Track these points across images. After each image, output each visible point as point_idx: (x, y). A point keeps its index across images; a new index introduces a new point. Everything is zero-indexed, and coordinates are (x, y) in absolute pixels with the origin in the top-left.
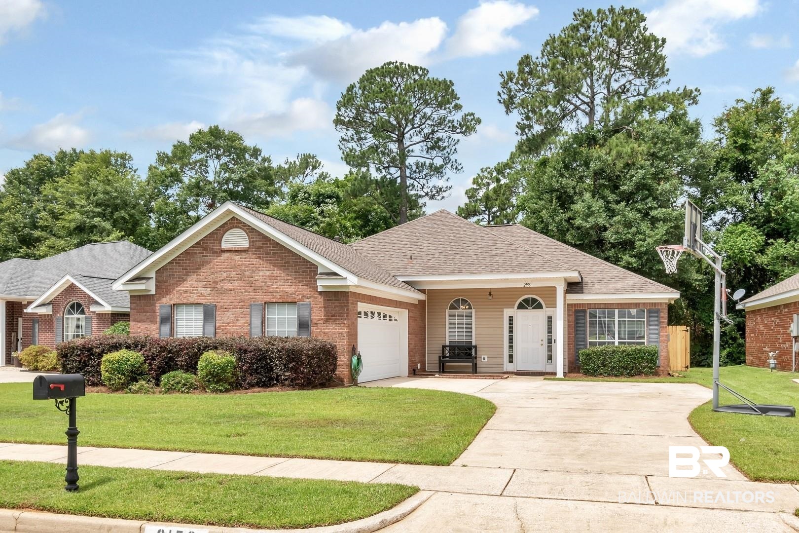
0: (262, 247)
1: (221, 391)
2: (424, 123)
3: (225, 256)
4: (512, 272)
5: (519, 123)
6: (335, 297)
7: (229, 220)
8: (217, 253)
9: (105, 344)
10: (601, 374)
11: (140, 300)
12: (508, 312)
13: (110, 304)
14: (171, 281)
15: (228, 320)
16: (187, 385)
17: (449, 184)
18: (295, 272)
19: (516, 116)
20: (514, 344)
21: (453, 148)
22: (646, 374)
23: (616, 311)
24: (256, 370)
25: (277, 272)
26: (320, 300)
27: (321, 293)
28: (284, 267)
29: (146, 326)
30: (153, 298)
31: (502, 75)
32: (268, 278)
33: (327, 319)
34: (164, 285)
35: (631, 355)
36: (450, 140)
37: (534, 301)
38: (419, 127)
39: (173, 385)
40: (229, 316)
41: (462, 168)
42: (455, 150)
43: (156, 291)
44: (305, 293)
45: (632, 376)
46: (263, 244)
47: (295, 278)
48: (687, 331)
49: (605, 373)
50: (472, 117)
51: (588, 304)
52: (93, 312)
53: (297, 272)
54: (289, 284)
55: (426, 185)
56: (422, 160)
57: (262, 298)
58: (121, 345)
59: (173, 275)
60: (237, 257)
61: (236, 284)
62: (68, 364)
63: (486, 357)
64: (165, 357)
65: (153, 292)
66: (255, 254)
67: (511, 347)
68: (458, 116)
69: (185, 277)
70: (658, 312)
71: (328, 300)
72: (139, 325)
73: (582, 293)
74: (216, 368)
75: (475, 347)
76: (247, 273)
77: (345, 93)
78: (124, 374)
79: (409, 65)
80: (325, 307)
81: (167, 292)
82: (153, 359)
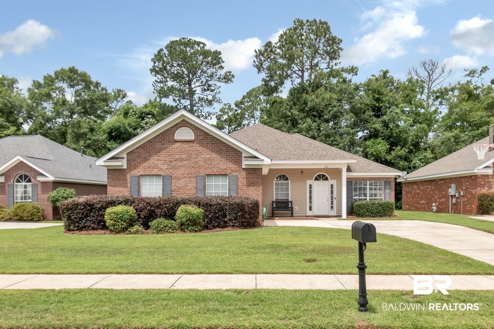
0: (204, 140)
1: (196, 231)
2: (202, 75)
3: (178, 145)
4: (320, 159)
5: (263, 79)
6: (253, 171)
7: (180, 122)
8: (171, 142)
9: (103, 202)
10: (366, 216)
11: (115, 172)
12: (309, 182)
13: (52, 175)
14: (138, 160)
15: (180, 186)
16: (171, 228)
18: (226, 156)
19: (264, 75)
20: (312, 200)
21: (218, 90)
22: (389, 216)
24: (217, 217)
25: (214, 155)
26: (244, 174)
27: (244, 169)
28: (219, 152)
29: (120, 189)
30: (125, 171)
31: (256, 51)
32: (208, 159)
33: (248, 185)
34: (133, 162)
35: (382, 206)
36: (215, 86)
37: (323, 176)
38: (199, 77)
39: (162, 228)
40: (181, 183)
42: (219, 91)
43: (127, 166)
44: (233, 169)
45: (382, 217)
46: (204, 138)
47: (227, 160)
49: (368, 215)
50: (230, 74)
51: (353, 178)
52: (38, 181)
53: (228, 156)
54: (223, 163)
55: (203, 110)
56: (202, 96)
57: (203, 172)
58: (115, 202)
59: (140, 156)
60: (186, 146)
61: (186, 162)
62: (73, 216)
63: (297, 207)
64: (149, 210)
65: (125, 167)
66: (199, 144)
67: (310, 202)
68: (222, 72)
69: (148, 158)
70: (390, 182)
71: (248, 173)
72: (114, 189)
74: (194, 216)
75: (291, 202)
76: (194, 155)
77: (156, 53)
78: (125, 221)
79: (195, 41)
80: (247, 178)
81: (135, 167)
82: (141, 211)
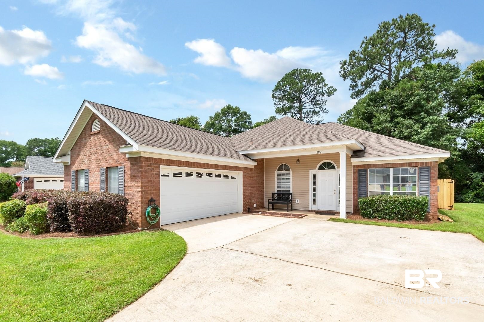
0: (105, 130)
3: (92, 137)
6: (135, 161)
8: (89, 136)
12: (312, 172)
14: (75, 156)
15: (93, 180)
17: (322, 119)
20: (316, 192)
23: (391, 170)
25: (111, 146)
26: (129, 164)
27: (128, 159)
28: (114, 142)
29: (68, 183)
30: (70, 166)
32: (107, 151)
33: (131, 179)
34: (73, 158)
36: (323, 100)
37: (329, 164)
38: (308, 96)
40: (94, 177)
41: (328, 112)
44: (122, 160)
45: (403, 220)
46: (105, 128)
48: (452, 182)
50: (332, 88)
51: (368, 165)
54: (115, 154)
55: (312, 120)
56: (309, 110)
57: (105, 165)
59: (76, 153)
60: (95, 138)
61: (96, 156)
65: (70, 163)
66: (102, 135)
67: (314, 194)
69: (79, 153)
70: (428, 169)
71: (132, 164)
73: (363, 157)
76: (100, 148)
77: (276, 85)
81: (74, 163)
